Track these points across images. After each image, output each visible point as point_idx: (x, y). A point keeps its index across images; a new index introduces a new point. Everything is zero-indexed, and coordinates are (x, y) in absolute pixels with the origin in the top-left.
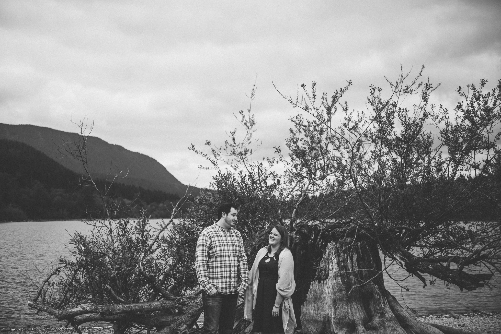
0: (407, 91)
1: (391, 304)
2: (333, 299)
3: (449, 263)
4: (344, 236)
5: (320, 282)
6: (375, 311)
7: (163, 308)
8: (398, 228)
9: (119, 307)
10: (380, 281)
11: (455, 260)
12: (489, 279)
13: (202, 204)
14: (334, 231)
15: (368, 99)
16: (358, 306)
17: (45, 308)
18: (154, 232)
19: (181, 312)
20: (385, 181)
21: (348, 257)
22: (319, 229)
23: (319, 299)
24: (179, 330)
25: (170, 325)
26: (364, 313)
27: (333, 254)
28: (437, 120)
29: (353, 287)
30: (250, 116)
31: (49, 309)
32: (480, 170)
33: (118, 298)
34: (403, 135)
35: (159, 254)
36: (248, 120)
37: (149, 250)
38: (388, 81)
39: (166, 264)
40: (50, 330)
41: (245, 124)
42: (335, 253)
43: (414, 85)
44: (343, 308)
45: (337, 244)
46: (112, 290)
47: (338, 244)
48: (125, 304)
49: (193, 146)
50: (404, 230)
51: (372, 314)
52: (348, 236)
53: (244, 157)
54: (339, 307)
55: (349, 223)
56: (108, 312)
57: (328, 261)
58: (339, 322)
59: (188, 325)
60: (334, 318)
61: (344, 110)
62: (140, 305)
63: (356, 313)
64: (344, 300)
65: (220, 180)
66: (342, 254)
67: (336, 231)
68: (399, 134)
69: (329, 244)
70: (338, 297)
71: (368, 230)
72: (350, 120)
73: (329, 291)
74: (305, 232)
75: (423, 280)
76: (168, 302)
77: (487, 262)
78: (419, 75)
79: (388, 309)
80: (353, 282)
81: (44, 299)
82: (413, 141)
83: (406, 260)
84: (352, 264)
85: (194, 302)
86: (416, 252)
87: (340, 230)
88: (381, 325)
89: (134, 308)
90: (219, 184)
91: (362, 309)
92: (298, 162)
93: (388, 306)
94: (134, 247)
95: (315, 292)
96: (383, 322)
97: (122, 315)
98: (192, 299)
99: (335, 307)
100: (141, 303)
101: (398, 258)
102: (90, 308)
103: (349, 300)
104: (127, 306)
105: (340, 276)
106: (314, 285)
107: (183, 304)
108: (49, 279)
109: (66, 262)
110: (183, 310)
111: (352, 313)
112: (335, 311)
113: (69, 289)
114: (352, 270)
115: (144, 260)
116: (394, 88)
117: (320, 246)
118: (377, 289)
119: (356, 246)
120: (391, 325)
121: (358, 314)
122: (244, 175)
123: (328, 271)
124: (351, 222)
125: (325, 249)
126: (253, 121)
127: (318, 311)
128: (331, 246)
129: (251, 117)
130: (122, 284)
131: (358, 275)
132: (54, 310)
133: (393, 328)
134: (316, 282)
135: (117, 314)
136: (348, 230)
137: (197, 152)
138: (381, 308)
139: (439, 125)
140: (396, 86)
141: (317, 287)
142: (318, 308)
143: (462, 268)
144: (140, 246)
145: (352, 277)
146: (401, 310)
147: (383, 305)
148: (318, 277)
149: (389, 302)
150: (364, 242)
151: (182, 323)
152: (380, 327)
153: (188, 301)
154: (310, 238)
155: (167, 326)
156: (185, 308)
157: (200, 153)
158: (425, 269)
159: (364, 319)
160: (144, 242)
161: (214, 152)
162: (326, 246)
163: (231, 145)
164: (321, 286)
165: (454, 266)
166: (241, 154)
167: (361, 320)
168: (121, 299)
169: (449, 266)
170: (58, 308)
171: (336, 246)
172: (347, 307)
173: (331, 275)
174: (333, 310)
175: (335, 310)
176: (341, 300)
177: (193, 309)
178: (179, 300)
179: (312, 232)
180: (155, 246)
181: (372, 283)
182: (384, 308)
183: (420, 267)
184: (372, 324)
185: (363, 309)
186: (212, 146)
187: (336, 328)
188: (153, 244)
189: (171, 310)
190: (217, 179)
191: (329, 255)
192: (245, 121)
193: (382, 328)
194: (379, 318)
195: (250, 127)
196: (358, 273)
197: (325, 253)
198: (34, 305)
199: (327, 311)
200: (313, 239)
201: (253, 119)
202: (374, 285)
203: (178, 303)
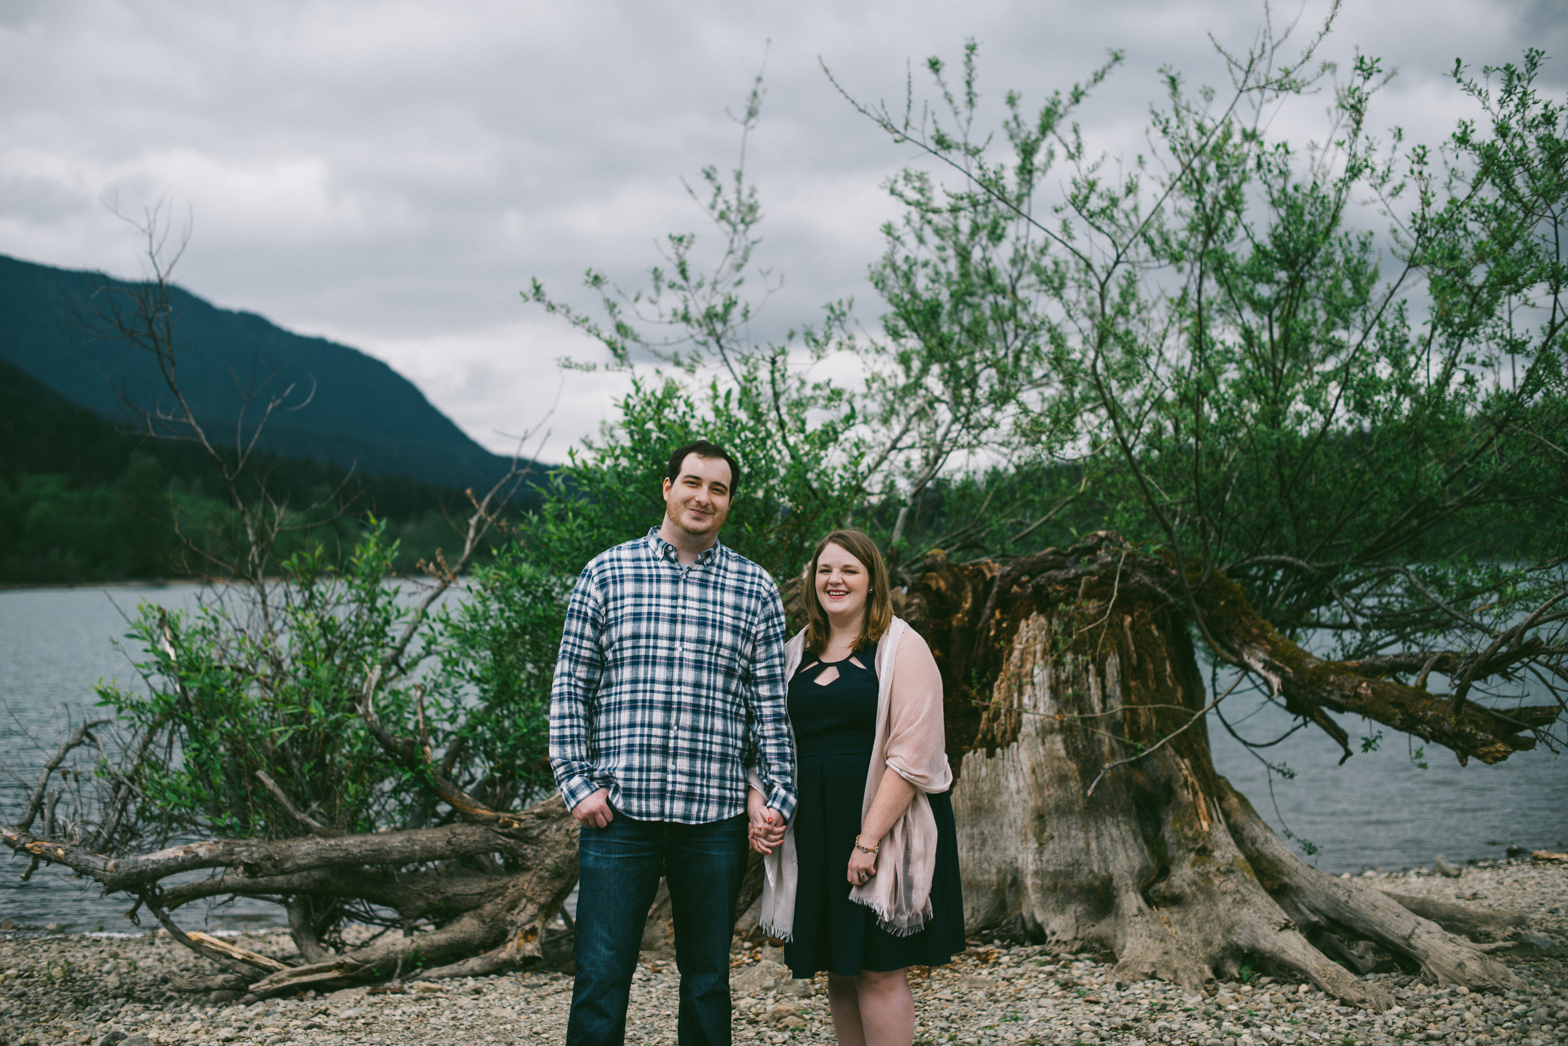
0: (1286, 84)
1: (1232, 821)
2: (1033, 811)
3: (1426, 676)
4: (1075, 595)
5: (991, 754)
6: (1179, 844)
7: (453, 851)
8: (1259, 564)
9: (304, 849)
10: (1195, 745)
11: (1443, 664)
12: (1551, 721)
13: (577, 492)
14: (1041, 580)
15: (1153, 112)
16: (1123, 827)
17: (60, 852)
18: (410, 594)
19: (515, 866)
20: (1216, 404)
21: (1091, 667)
22: (989, 576)
23: (987, 811)
24: (512, 923)
25: (479, 906)
26: (1142, 850)
27: (1038, 655)
28: (1387, 188)
29: (1107, 766)
30: (739, 192)
31: (72, 856)
32: (1528, 355)
33: (299, 816)
34: (1276, 238)
35: (431, 675)
36: (734, 203)
37: (395, 660)
38: (1219, 50)
39: (455, 708)
40: (66, 940)
41: (723, 216)
42: (1044, 652)
43: (1307, 63)
44: (1068, 837)
45: (1050, 623)
46: (278, 791)
47: (1055, 622)
48: (325, 836)
49: (538, 288)
50: (1280, 573)
51: (1170, 854)
52: (1088, 596)
53: (719, 327)
54: (1056, 834)
55: (1091, 550)
56: (269, 864)
57: (1020, 683)
58: (1055, 885)
59: (542, 907)
60: (1036, 873)
61: (1071, 156)
62: (377, 839)
63: (1116, 853)
64: (1072, 812)
65: (638, 408)
66: (1069, 657)
67: (1049, 578)
68: (1263, 238)
69: (1023, 623)
70: (1052, 804)
71: (1159, 571)
72: (1092, 186)
73: (1022, 783)
74: (939, 589)
75: (1341, 737)
76: (469, 830)
77: (1547, 665)
78: (1322, 29)
79: (1222, 835)
80: (1106, 749)
81: (53, 820)
82: (1309, 262)
83: (1284, 672)
84: (1104, 688)
85: (558, 830)
86: (1319, 644)
87: (1062, 575)
88: (1200, 889)
89: (356, 851)
90: (634, 423)
91: (1136, 839)
92: (912, 343)
93: (1223, 826)
94: (345, 649)
95: (977, 788)
96: (1206, 877)
97: (316, 874)
98: (554, 820)
99: (1039, 835)
100: (378, 834)
101: (1259, 666)
102: (210, 851)
103: (1093, 810)
104: (332, 842)
105: (1061, 730)
106: (972, 765)
107: (523, 836)
108: (61, 759)
109: (118, 699)
110: (523, 857)
111: (1101, 852)
112: (1040, 851)
113: (130, 791)
114: (1103, 710)
115: (381, 695)
116: (1241, 76)
117: (992, 633)
118: (1186, 772)
119: (1115, 627)
120: (1230, 886)
121: (1122, 856)
122: (722, 391)
123: (1019, 714)
124: (1098, 546)
125: (1010, 641)
126: (752, 209)
127: (981, 850)
128: (1031, 631)
129: (745, 192)
130: (310, 771)
131: (1122, 725)
132: (90, 858)
133: (1238, 896)
134: (982, 752)
135: (300, 869)
136: (1091, 574)
137: (551, 307)
138: (1199, 834)
139: (1396, 204)
140: (1245, 67)
141: (984, 770)
142: (984, 842)
143: (1463, 689)
144: (364, 644)
145: (1103, 733)
146: (1266, 840)
147: (1205, 825)
148: (985, 736)
149: (1227, 815)
150: (1142, 615)
151: (519, 899)
152: (1195, 896)
153: (539, 826)
154: (957, 607)
155: (467, 910)
156: (529, 851)
157: (564, 311)
158: (1348, 697)
159: (1141, 870)
160: (379, 633)
161: (616, 310)
162: (1014, 629)
163: (672, 286)
164: (996, 765)
165: (1439, 684)
166: (710, 316)
167: (1131, 873)
168: (310, 820)
169: (1424, 684)
170: (103, 850)
171: (1049, 631)
172: (1086, 832)
173: (1028, 728)
174: (1034, 845)
175: (1041, 845)
176: (1063, 810)
177: (556, 851)
178: (507, 825)
179: (963, 588)
180: (415, 647)
181: (1170, 751)
182: (1209, 834)
183: (1330, 692)
184: (1169, 886)
185: (1140, 840)
186: (608, 290)
187: (1043, 906)
188: (407, 640)
189: (482, 857)
190: (627, 405)
191: (1023, 661)
192: (721, 206)
193: (1201, 897)
194: (1193, 864)
195: (741, 227)
196: (1124, 718)
197: (1010, 654)
198: (23, 840)
199: (1012, 852)
200: (967, 612)
201: (752, 201)
202: (1178, 759)
203: (503, 834)
